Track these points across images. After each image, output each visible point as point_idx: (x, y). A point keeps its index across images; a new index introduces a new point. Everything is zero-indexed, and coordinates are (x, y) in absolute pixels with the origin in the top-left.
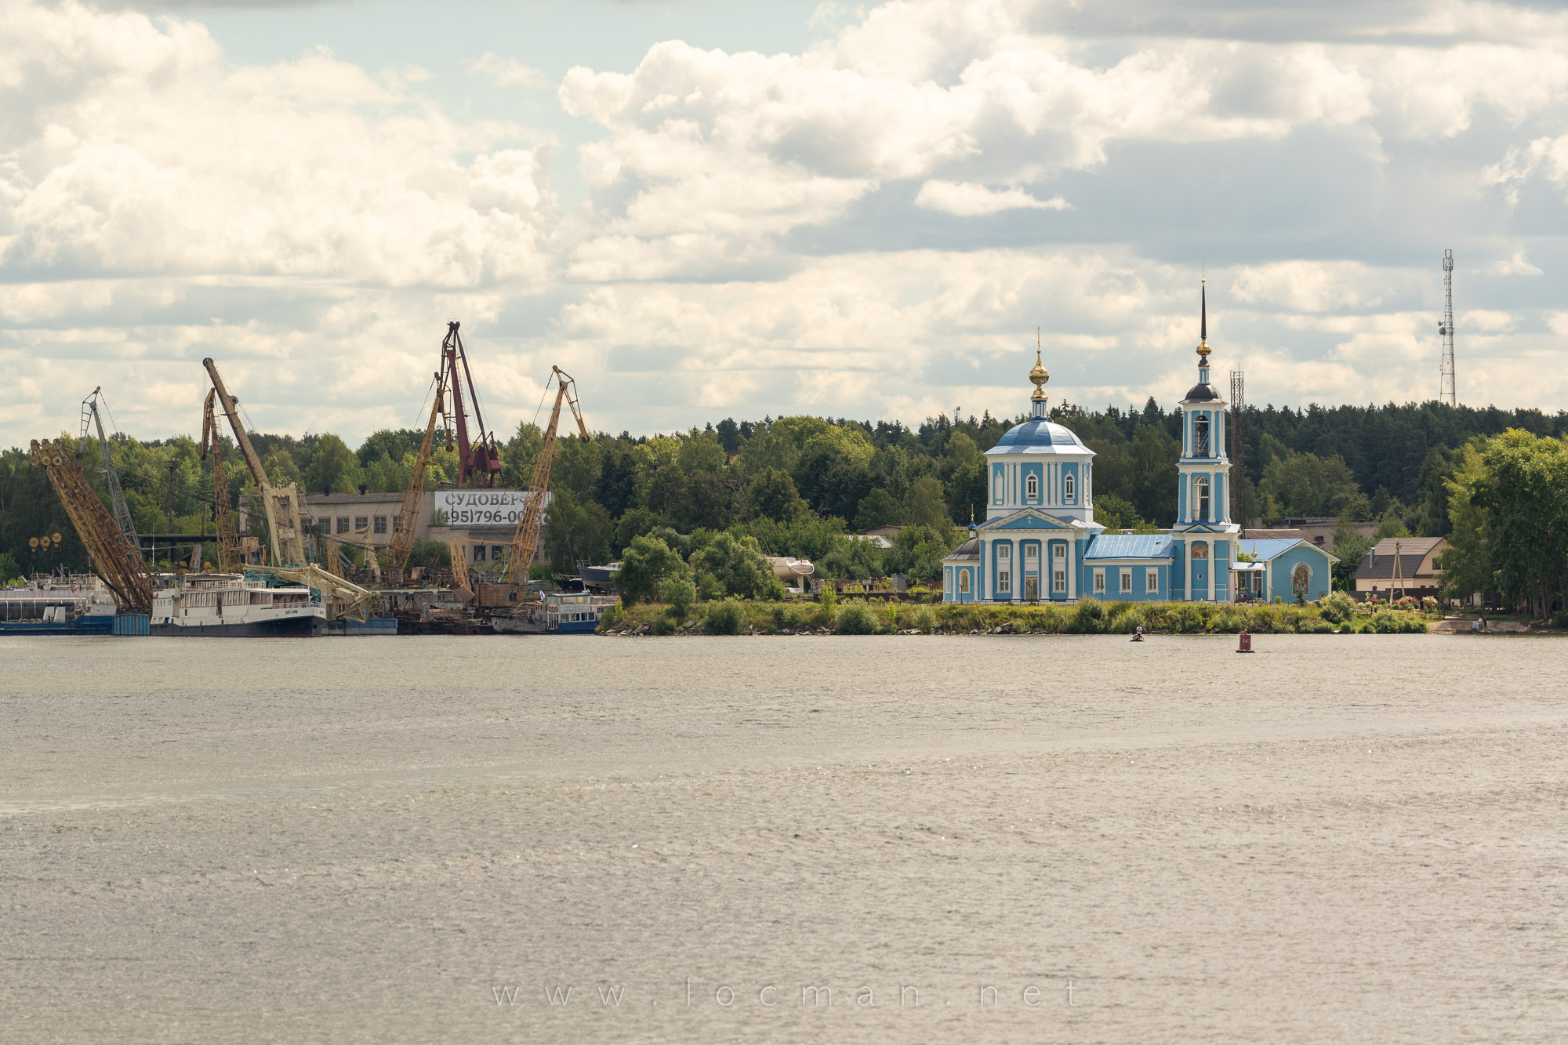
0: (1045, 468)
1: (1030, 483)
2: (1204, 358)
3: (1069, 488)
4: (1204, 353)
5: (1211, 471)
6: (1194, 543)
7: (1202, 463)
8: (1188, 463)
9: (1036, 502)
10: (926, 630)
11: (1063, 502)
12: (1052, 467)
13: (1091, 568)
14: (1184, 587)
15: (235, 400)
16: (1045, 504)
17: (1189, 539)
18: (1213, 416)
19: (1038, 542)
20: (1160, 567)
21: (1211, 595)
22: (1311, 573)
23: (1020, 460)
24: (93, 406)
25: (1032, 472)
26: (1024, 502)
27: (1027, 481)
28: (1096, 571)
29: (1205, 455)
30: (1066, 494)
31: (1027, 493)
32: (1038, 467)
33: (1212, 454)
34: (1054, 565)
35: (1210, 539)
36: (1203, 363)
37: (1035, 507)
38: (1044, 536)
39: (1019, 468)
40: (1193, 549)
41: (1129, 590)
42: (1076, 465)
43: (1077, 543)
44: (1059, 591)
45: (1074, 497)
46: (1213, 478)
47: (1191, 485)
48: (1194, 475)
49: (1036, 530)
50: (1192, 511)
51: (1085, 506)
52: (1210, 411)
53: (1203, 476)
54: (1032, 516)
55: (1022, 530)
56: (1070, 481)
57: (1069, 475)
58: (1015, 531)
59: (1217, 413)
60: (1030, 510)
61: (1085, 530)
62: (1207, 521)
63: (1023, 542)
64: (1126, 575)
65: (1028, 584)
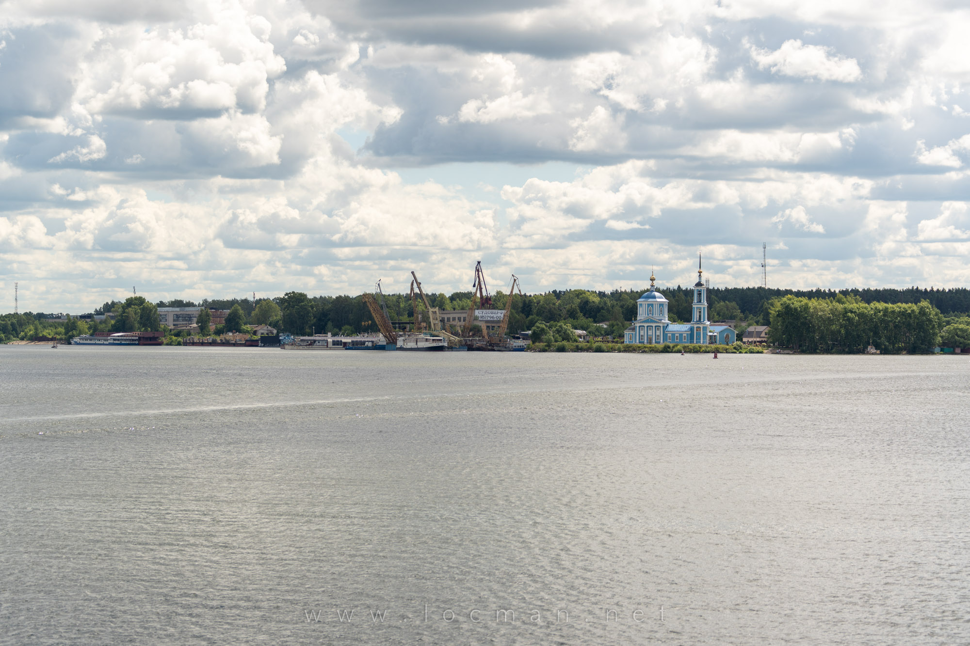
0: (654, 305)
3: (661, 311)
5: (702, 306)
6: (697, 327)
7: (699, 304)
8: (695, 304)
9: (652, 315)
10: (620, 351)
11: (659, 315)
12: (656, 305)
13: (667, 334)
14: (694, 340)
15: (420, 283)
16: (654, 316)
17: (695, 326)
18: (702, 291)
19: (652, 326)
20: (687, 334)
21: (702, 342)
22: (730, 336)
23: (647, 303)
24: (379, 285)
25: (650, 306)
26: (648, 315)
27: (649, 309)
29: (700, 302)
30: (660, 313)
31: (649, 312)
32: (652, 305)
33: (702, 301)
34: (656, 333)
35: (701, 326)
36: (700, 275)
38: (654, 325)
39: (646, 305)
40: (697, 329)
41: (678, 340)
42: (663, 304)
43: (663, 327)
44: (658, 340)
45: (662, 314)
46: (702, 308)
47: (696, 310)
48: (697, 308)
49: (651, 323)
50: (697, 318)
51: (665, 316)
52: (701, 289)
53: (700, 308)
54: (650, 319)
55: (647, 323)
56: (661, 309)
57: (661, 307)
58: (645, 323)
59: (704, 290)
60: (649, 317)
61: (664, 323)
62: (700, 321)
63: (648, 326)
64: (677, 336)
65: (649, 338)
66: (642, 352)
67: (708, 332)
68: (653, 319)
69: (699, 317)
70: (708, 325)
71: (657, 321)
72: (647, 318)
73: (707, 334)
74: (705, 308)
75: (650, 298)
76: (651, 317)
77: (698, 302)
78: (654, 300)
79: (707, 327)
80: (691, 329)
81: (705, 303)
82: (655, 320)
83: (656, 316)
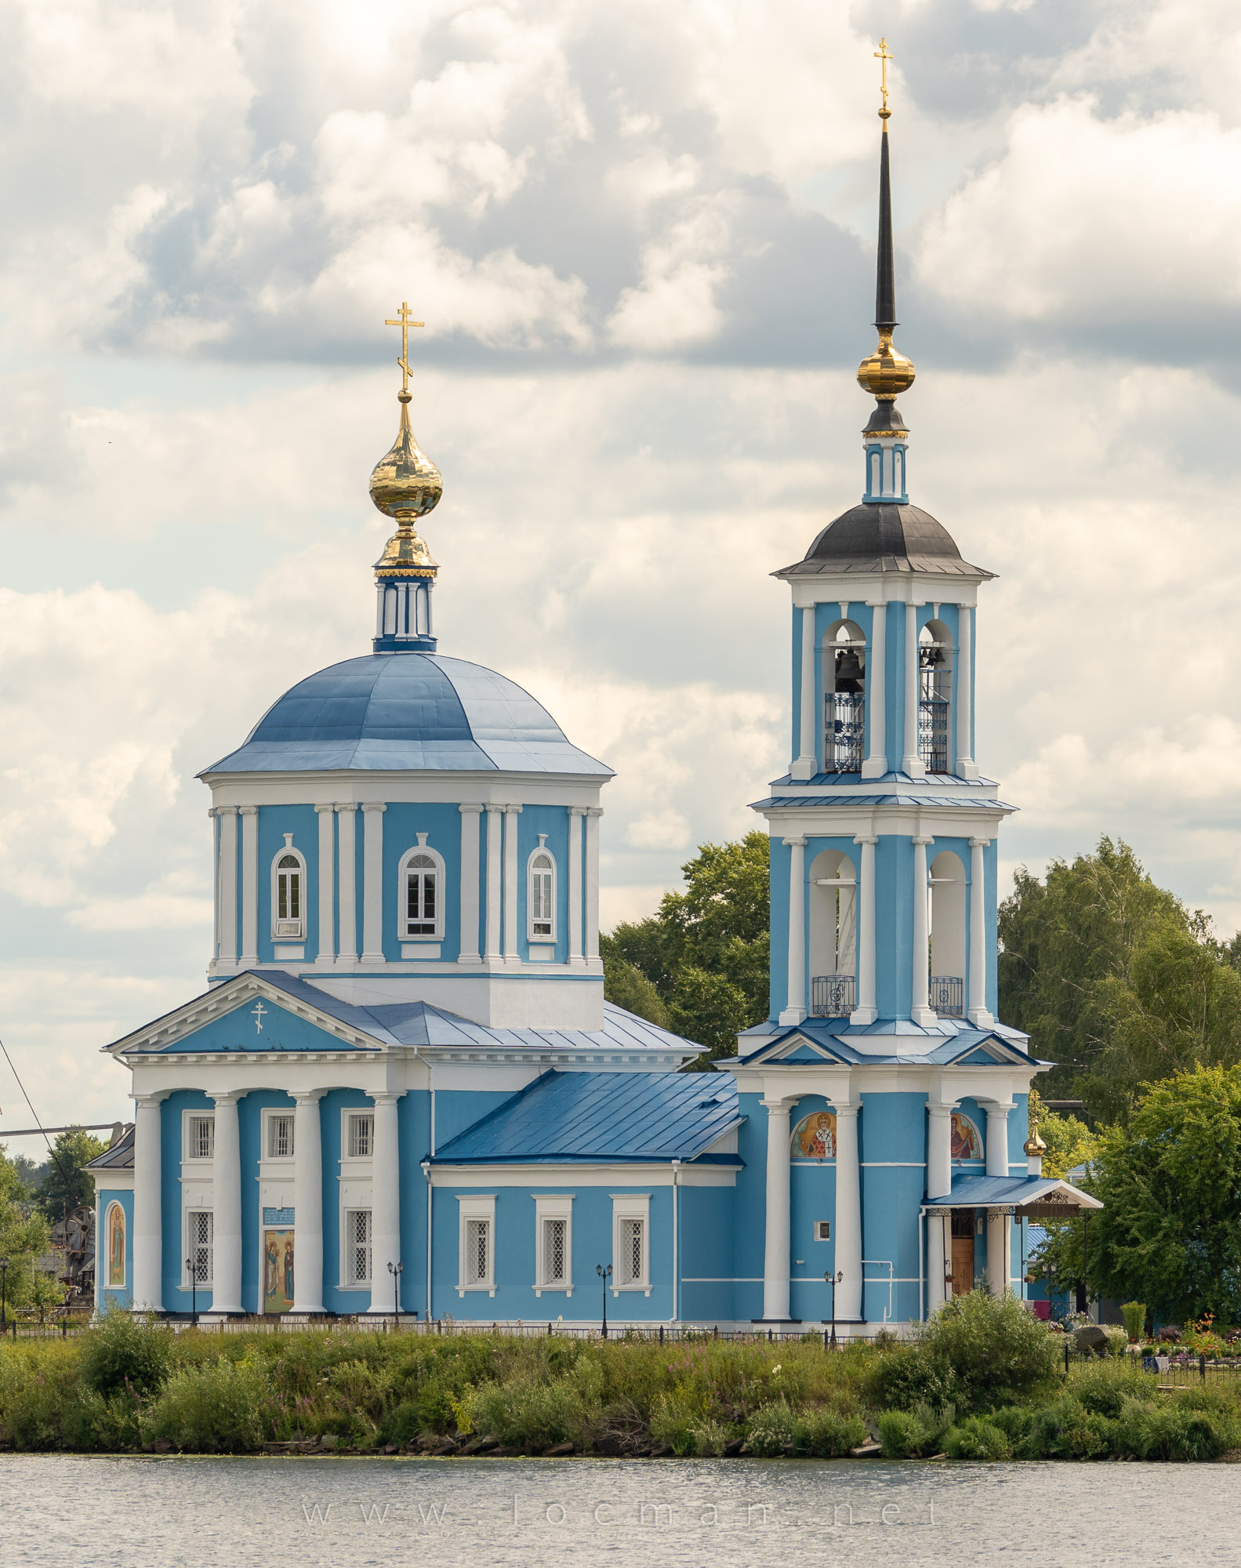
0: (325, 822)
1: (282, 878)
2: (886, 405)
3: (421, 895)
4: (884, 385)
6: (800, 1105)
8: (804, 801)
9: (299, 953)
11: (392, 949)
12: (347, 821)
13: (451, 1196)
14: (761, 1273)
16: (324, 962)
17: (778, 1091)
18: (879, 618)
19: (282, 1099)
20: (656, 1195)
25: (288, 838)
26: (265, 949)
27: (276, 872)
28: (477, 1210)
29: (853, 773)
30: (403, 920)
32: (306, 821)
33: (874, 765)
34: (344, 1186)
35: (838, 1090)
37: (294, 971)
39: (250, 823)
40: (800, 1126)
41: (566, 1282)
42: (451, 813)
43: (406, 1104)
44: (361, 1285)
45: (440, 932)
46: (867, 855)
47: (807, 882)
48: (811, 844)
49: (272, 1057)
50: (811, 982)
51: (495, 963)
52: (871, 601)
53: (843, 849)
54: (267, 1003)
55: (232, 1057)
56: (421, 873)
57: (422, 848)
58: (211, 1057)
59: (896, 610)
60: (255, 982)
61: (436, 1055)
62: (845, 1020)
63: (249, 1103)
64: (558, 1226)
65: (271, 1257)
67: (943, 1164)
68: (292, 1004)
69: (846, 970)
70: (928, 1070)
71: (331, 1025)
72: (231, 991)
73: (926, 1200)
74: (911, 844)
75: (302, 738)
76: (279, 979)
77: (829, 774)
78: (331, 753)
79: (925, 1096)
80: (745, 1130)
81: (902, 791)
82: (312, 1015)
83: (347, 960)
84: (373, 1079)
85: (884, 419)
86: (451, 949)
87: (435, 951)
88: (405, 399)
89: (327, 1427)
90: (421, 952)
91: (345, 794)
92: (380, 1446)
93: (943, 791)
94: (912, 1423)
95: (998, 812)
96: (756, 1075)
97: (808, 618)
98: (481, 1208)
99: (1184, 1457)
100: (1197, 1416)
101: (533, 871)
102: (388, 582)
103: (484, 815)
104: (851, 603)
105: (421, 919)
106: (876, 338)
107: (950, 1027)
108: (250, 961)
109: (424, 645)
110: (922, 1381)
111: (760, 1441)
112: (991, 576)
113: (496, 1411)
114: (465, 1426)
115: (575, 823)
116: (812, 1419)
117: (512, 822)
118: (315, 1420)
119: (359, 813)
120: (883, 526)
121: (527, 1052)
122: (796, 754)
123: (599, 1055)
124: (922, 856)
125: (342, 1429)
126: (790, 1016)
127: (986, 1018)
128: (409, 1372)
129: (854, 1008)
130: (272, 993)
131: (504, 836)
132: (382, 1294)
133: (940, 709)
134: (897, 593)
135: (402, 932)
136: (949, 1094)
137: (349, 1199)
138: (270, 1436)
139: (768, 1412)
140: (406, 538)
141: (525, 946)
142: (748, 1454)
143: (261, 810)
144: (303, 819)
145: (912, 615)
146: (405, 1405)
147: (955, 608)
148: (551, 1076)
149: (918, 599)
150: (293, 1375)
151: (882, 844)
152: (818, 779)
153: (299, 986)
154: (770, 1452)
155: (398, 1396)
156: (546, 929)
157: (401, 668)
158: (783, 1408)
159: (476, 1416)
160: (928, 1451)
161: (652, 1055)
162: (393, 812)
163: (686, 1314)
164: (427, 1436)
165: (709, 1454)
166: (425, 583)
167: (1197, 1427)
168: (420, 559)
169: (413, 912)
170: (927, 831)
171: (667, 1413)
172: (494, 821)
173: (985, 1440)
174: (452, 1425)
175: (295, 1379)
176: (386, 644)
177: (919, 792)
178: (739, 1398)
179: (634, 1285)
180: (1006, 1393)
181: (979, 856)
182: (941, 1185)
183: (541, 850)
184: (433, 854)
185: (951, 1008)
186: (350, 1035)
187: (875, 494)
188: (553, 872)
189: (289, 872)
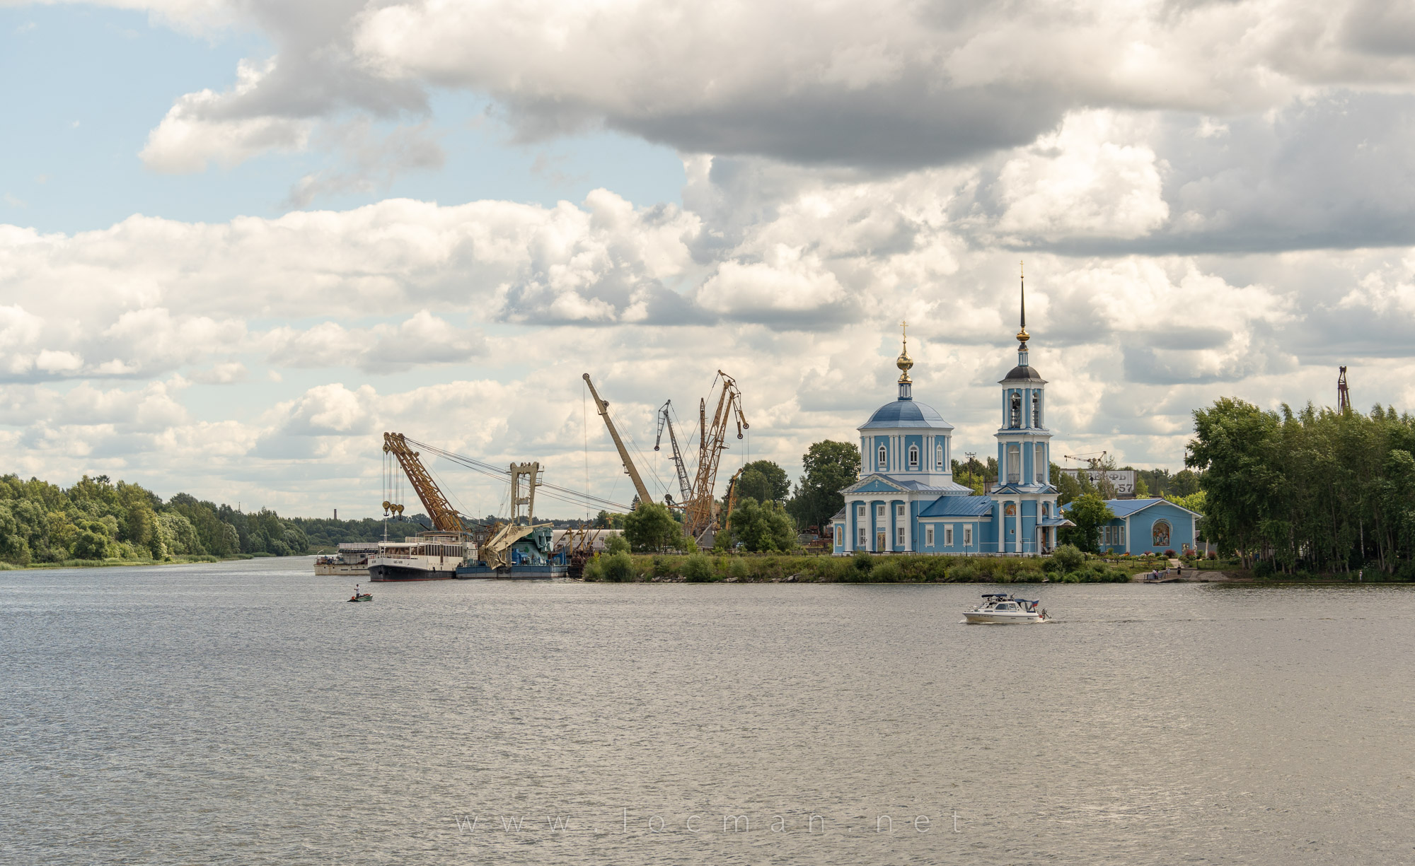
0: (891, 439)
1: (881, 453)
2: (1023, 344)
3: (914, 456)
4: (1023, 339)
5: (1021, 440)
6: (1007, 504)
7: (1013, 434)
8: (1006, 434)
9: (885, 469)
11: (907, 468)
12: (897, 439)
13: (924, 524)
14: (998, 541)
15: (606, 404)
16: (891, 471)
17: (1001, 500)
18: (1024, 392)
19: (882, 502)
20: (974, 524)
23: (872, 434)
24: (666, 413)
25: (882, 443)
26: (877, 469)
27: (879, 451)
28: (928, 527)
29: (1017, 427)
30: (910, 462)
31: (879, 462)
33: (1023, 426)
34: (897, 522)
35: (1016, 500)
37: (884, 473)
38: (888, 498)
39: (873, 440)
40: (1006, 508)
41: (952, 544)
42: (921, 437)
43: (912, 504)
44: (902, 545)
45: (918, 464)
46: (1022, 446)
47: (1007, 452)
48: (1008, 444)
49: (880, 493)
50: (1008, 475)
51: (930, 471)
52: (1022, 388)
53: (1016, 445)
54: (878, 481)
55: (870, 493)
56: (914, 451)
57: (914, 445)
58: (865, 493)
59: (1027, 390)
60: (876, 476)
61: (919, 492)
62: (1017, 483)
63: (873, 504)
64: (949, 531)
65: (879, 539)
66: (793, 581)
67: (1040, 516)
68: (885, 481)
69: (1016, 472)
70: (1038, 495)
71: (895, 486)
72: (870, 478)
73: (1036, 525)
74: (1032, 443)
75: (885, 420)
76: (880, 475)
77: (1011, 428)
78: (892, 424)
79: (1036, 501)
80: (993, 509)
81: (1030, 432)
82: (890, 483)
83: (897, 471)
84: (905, 498)
85: (1023, 347)
86: (920, 468)
87: (917, 469)
88: (904, 343)
89: (913, 577)
90: (914, 469)
91: (896, 433)
92: (926, 581)
93: (1038, 431)
94: (1056, 575)
95: (1049, 436)
96: (996, 496)
97: (1006, 392)
98: (932, 527)
99: (1120, 582)
100: (1122, 572)
101: (938, 450)
102: (901, 385)
103: (928, 438)
104: (1017, 389)
105: (914, 462)
106: (1020, 328)
107: (1041, 485)
108: (873, 471)
109: (910, 399)
110: (1055, 565)
111: (1019, 579)
112: (1047, 382)
113: (956, 572)
114: (947, 576)
115: (946, 439)
116: (1032, 574)
117: (933, 439)
118: (910, 575)
119: (899, 438)
120: (1024, 372)
121: (938, 491)
122: (1004, 423)
123: (952, 492)
124: (1034, 445)
125: (916, 577)
126: (1004, 483)
127: (1048, 483)
128: (931, 564)
129: (1019, 481)
130: (880, 479)
131: (932, 442)
132: (907, 546)
133: (1036, 412)
134: (1028, 386)
135: (909, 464)
136: (1042, 500)
137: (898, 525)
138: (900, 579)
139: (1019, 573)
140: (905, 375)
141: (936, 467)
142: (1016, 582)
143: (875, 437)
144: (886, 439)
145: (1031, 391)
146: (932, 572)
147: (1040, 390)
148: (942, 497)
149: (1033, 388)
150: (903, 565)
151: (1025, 444)
152: (1009, 429)
153: (885, 477)
154: (1022, 581)
155: (930, 570)
156: (940, 463)
157: (905, 405)
158: (1024, 572)
159: (950, 574)
160: (1060, 581)
161: (963, 492)
162: (907, 437)
163: (981, 551)
164: (937, 579)
165: (1007, 582)
166: (910, 385)
167: (1122, 575)
168: (909, 379)
169: (912, 460)
170: (1035, 441)
171: (997, 573)
172: (930, 439)
173: (1074, 579)
174: (943, 576)
175: (904, 566)
176: (901, 399)
177: (1033, 432)
178: (1013, 570)
179: (931, 545)
180: (1073, 568)
181: (1046, 446)
182: (1040, 521)
183: (939, 446)
184: (916, 446)
185: (1040, 481)
186: (899, 488)
187: (1021, 364)
188: (942, 450)
189: (882, 451)
